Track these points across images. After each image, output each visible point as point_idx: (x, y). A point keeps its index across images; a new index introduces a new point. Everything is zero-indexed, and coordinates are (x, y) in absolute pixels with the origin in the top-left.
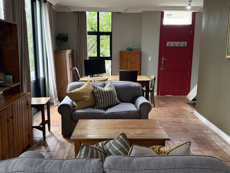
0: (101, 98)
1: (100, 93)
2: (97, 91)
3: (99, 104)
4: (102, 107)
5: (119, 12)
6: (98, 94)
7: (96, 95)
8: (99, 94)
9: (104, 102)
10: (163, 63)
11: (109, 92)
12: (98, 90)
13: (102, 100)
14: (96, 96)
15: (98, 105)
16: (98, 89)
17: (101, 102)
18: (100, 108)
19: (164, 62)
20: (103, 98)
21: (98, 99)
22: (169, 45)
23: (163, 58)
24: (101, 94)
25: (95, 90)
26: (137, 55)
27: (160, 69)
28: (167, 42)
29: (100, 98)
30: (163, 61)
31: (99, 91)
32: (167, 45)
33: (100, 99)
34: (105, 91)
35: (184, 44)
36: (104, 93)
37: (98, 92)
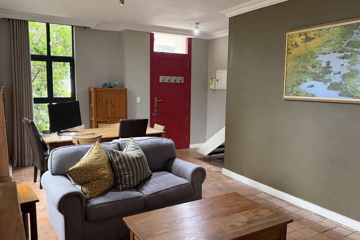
0: (128, 171)
1: (125, 161)
2: (120, 160)
3: (125, 181)
4: (130, 185)
5: (85, 28)
6: (121, 163)
7: (118, 166)
8: (124, 164)
9: (133, 176)
10: (156, 106)
11: (140, 157)
12: (121, 157)
13: (130, 174)
14: (119, 169)
15: (123, 183)
16: (121, 155)
17: (129, 177)
18: (128, 188)
19: (157, 104)
20: (132, 170)
21: (122, 174)
22: (163, 80)
23: (156, 98)
24: (128, 163)
25: (115, 157)
26: (120, 95)
27: (153, 114)
28: (160, 76)
29: (126, 171)
30: (156, 102)
31: (124, 158)
32: (161, 81)
33: (127, 173)
34: (134, 157)
35: (180, 80)
36: (132, 161)
37: (123, 161)
